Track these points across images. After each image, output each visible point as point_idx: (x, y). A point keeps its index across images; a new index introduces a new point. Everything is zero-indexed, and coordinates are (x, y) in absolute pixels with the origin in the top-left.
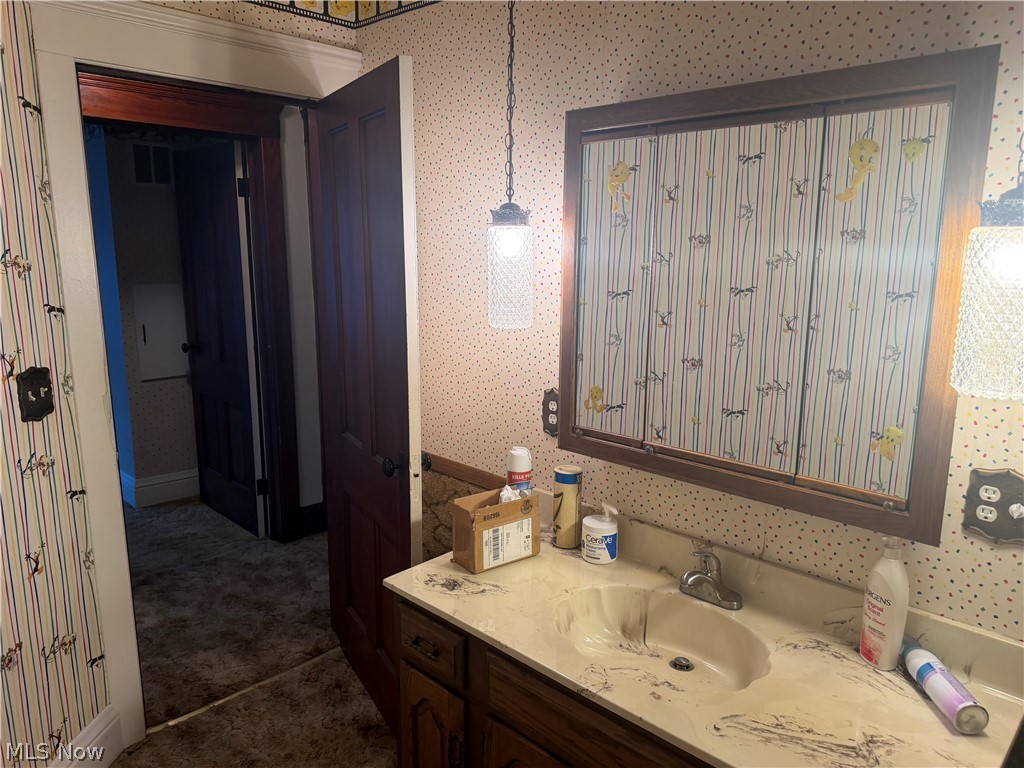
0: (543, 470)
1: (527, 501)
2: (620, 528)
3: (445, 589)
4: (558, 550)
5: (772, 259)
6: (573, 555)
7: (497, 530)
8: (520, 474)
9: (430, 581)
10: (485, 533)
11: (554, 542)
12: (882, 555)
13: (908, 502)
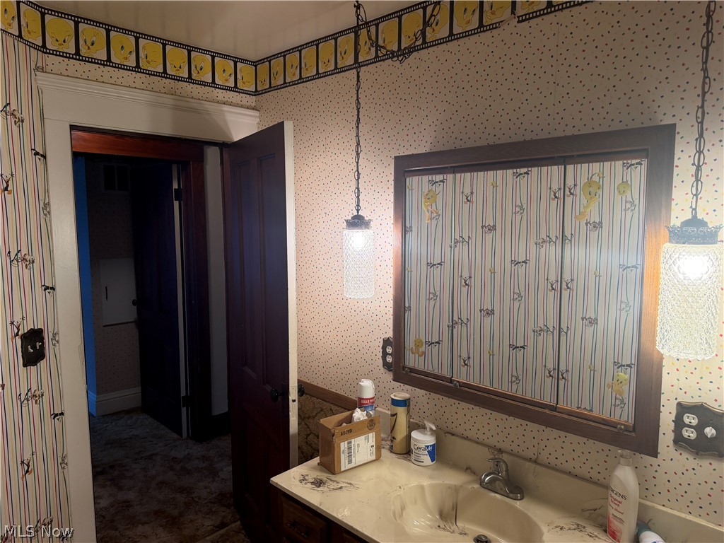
0: (383, 395)
1: (372, 421)
2: (437, 439)
3: (314, 486)
4: (394, 455)
5: (539, 241)
6: (405, 459)
7: (351, 442)
8: (367, 399)
9: (303, 479)
10: (342, 444)
11: (391, 449)
12: (619, 463)
13: (634, 425)
